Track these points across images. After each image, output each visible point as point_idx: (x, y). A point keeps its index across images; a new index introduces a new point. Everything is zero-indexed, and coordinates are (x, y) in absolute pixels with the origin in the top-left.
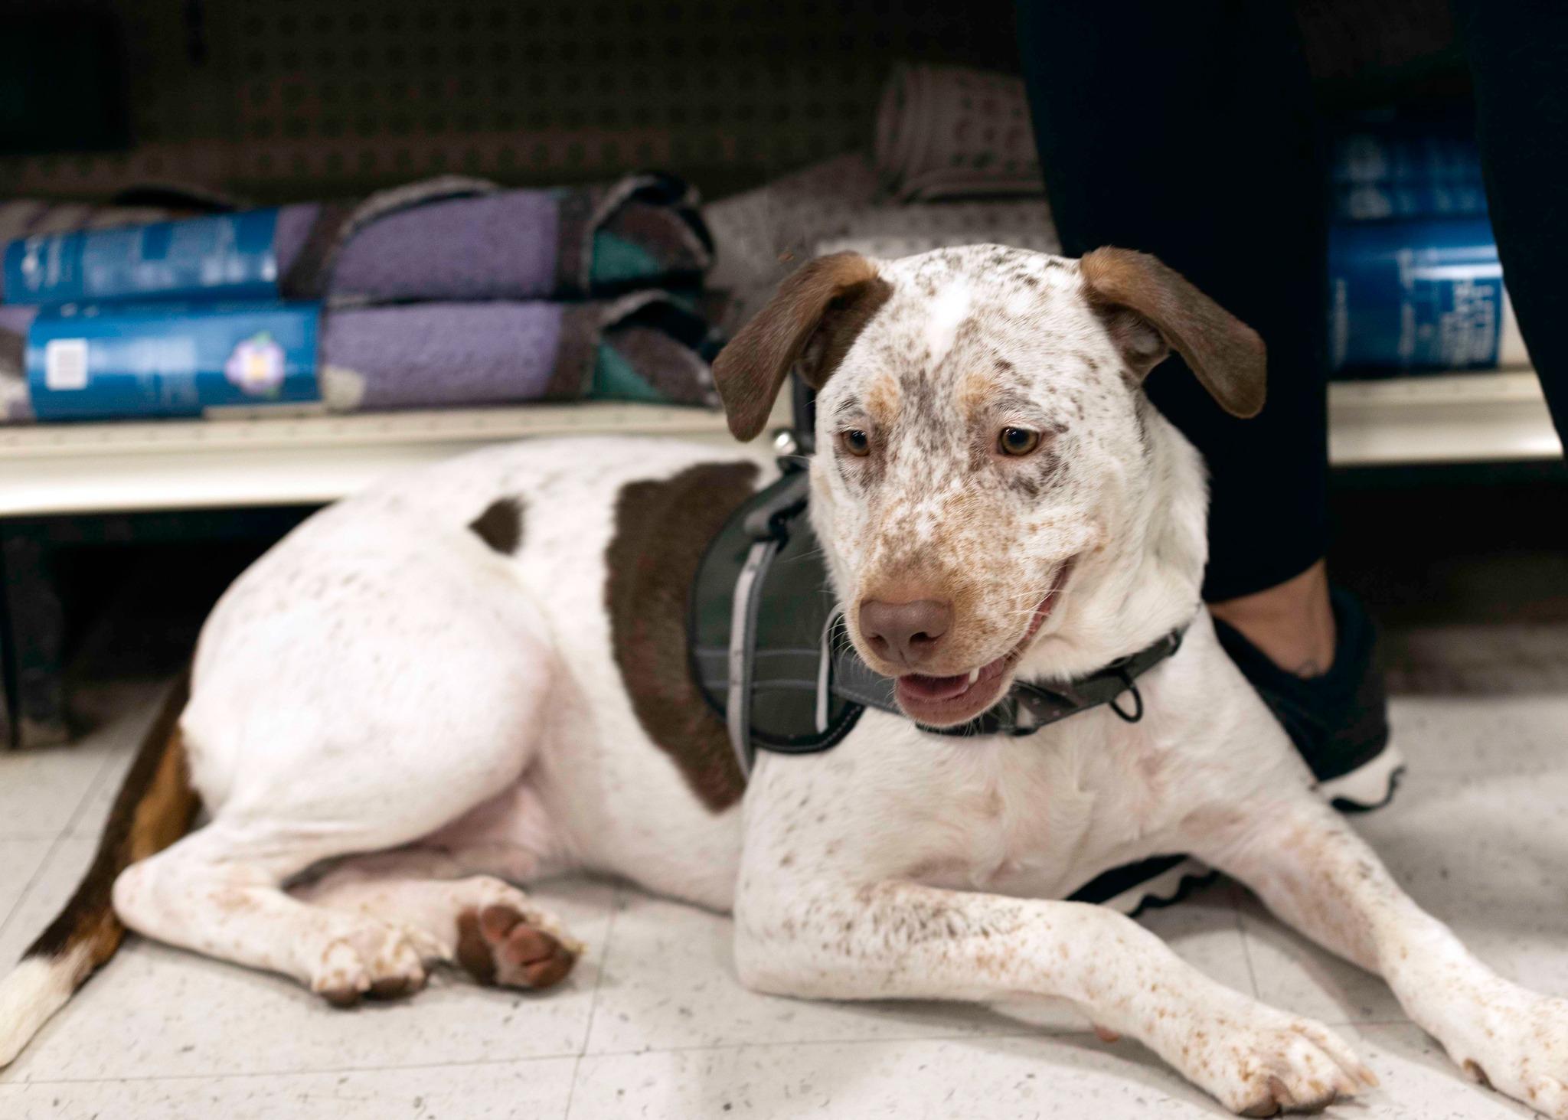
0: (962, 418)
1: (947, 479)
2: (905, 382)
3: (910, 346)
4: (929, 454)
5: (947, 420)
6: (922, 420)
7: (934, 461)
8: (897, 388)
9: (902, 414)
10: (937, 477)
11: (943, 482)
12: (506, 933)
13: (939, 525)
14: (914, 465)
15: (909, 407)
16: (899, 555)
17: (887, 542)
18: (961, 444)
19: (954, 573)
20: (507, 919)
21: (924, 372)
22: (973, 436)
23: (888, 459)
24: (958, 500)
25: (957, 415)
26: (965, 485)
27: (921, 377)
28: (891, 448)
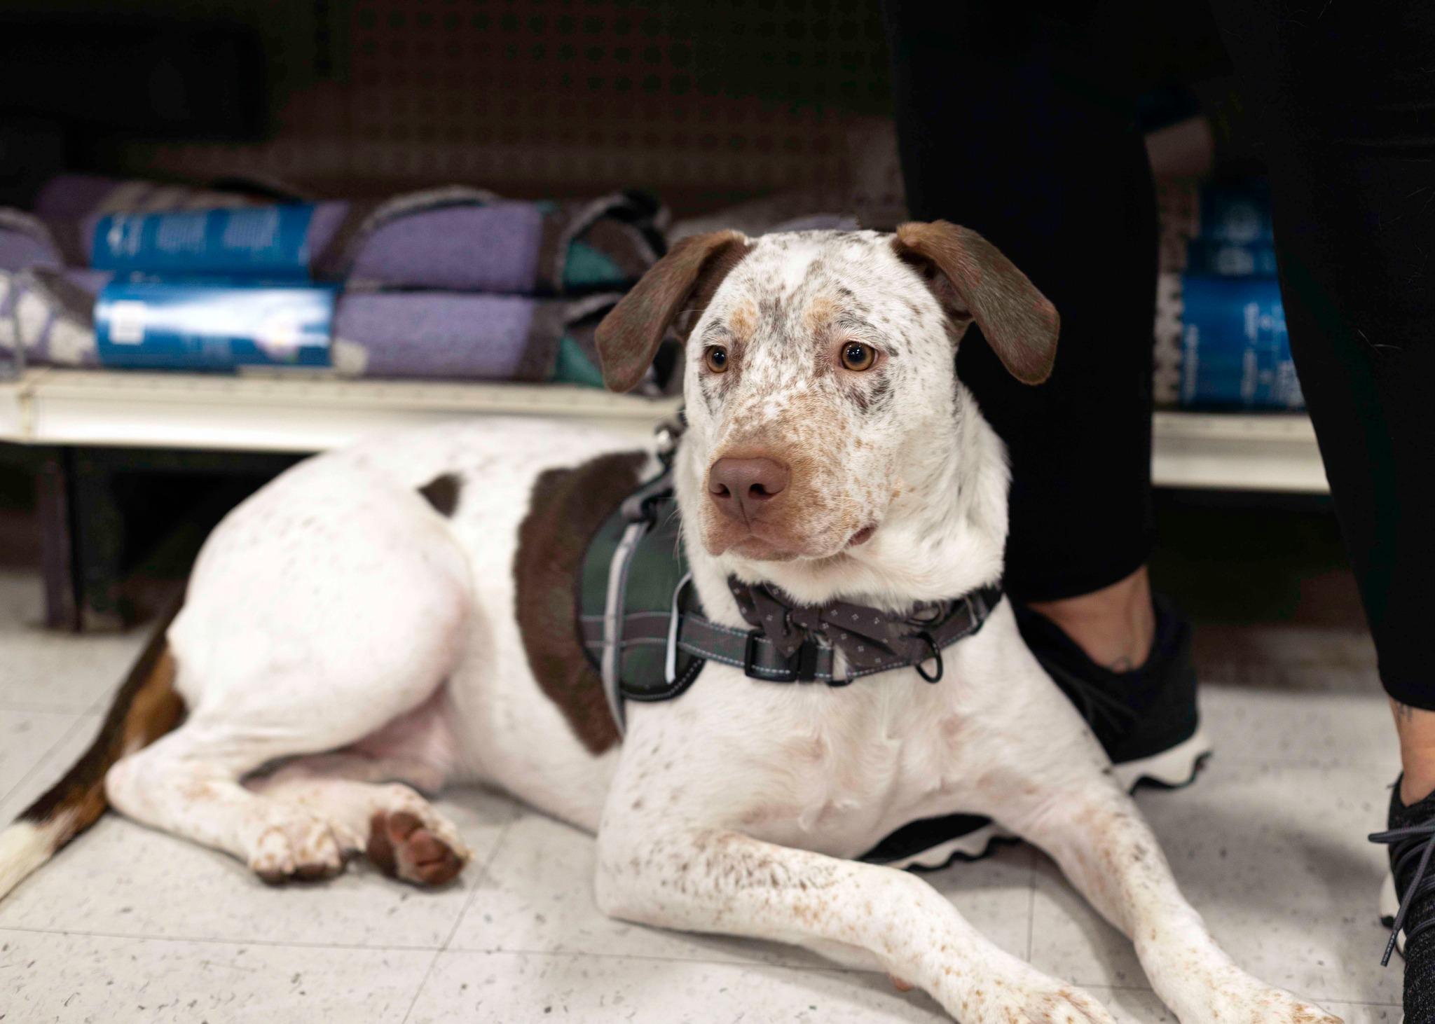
0: (810, 332)
1: (794, 380)
2: (764, 307)
3: (769, 280)
4: (779, 363)
5: (796, 336)
6: (775, 336)
7: (783, 368)
8: (756, 309)
9: (758, 331)
10: (785, 379)
11: (790, 382)
12: (407, 836)
13: (784, 411)
14: (766, 370)
15: (764, 327)
16: (747, 428)
17: (737, 420)
18: (808, 354)
19: (794, 445)
20: (409, 823)
21: (779, 300)
22: (818, 348)
23: (744, 367)
24: (802, 396)
25: (805, 330)
26: (810, 386)
27: (776, 304)
28: (747, 358)
